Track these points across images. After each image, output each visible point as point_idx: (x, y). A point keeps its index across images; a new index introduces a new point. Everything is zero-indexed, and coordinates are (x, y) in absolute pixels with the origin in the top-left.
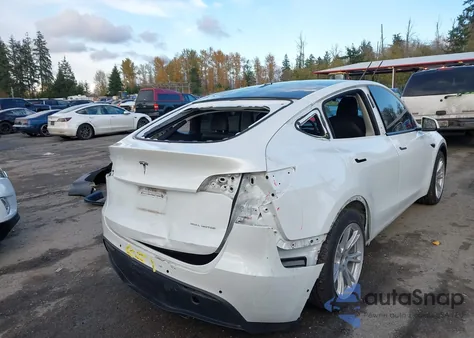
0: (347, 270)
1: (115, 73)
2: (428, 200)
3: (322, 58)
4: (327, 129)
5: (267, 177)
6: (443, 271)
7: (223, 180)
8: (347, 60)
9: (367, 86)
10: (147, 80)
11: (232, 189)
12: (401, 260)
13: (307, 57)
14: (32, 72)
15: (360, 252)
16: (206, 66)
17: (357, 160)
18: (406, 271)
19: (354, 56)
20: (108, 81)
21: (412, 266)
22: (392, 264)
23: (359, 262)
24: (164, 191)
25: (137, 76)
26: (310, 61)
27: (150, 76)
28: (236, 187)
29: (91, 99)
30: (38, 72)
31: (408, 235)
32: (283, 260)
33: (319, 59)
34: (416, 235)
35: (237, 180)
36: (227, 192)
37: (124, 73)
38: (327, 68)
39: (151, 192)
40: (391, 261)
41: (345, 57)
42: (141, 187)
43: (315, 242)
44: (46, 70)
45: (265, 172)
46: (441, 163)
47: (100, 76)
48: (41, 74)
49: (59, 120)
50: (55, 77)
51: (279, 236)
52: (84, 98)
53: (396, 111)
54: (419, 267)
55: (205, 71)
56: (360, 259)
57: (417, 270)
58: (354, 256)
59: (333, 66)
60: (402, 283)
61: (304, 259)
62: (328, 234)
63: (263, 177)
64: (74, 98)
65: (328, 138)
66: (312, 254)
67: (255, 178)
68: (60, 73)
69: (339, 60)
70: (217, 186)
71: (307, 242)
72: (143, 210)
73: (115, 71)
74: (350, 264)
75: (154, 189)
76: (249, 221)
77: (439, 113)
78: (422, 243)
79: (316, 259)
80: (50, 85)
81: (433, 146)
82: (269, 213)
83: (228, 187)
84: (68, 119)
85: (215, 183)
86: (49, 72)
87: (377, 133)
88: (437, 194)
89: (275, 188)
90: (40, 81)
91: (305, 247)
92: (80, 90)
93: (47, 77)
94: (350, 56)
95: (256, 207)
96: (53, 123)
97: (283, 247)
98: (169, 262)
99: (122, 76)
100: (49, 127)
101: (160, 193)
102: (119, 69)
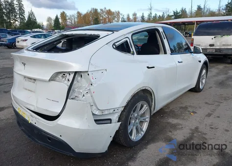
0: (139, 126)
1: (57, 18)
2: (196, 90)
3: (161, 15)
4: (133, 49)
5: (88, 74)
6: (193, 128)
7: (64, 75)
8: (173, 17)
9: (162, 27)
10: (73, 22)
11: (68, 80)
12: (173, 121)
13: (153, 15)
14: (15, 16)
15: (148, 116)
16: (103, 17)
17: (148, 67)
18: (174, 127)
19: (176, 15)
20: (53, 22)
21: (179, 124)
22: (168, 123)
23: (147, 121)
24: (35, 80)
25: (68, 20)
26: (155, 17)
27: (75, 21)
28: (71, 80)
29: (44, 31)
30: (18, 16)
31: (181, 108)
32: (96, 121)
33: (160, 16)
34: (186, 108)
35: (72, 75)
36: (66, 82)
37: (62, 18)
38: (163, 20)
39: (29, 80)
40: (169, 121)
41: (172, 16)
42: (25, 77)
43: (116, 111)
44: (22, 16)
45: (87, 71)
46: (204, 71)
47: (49, 19)
48: (20, 17)
49: (21, 40)
50: (27, 19)
51: (94, 107)
52: (41, 30)
53: (184, 44)
54: (182, 125)
55: (102, 19)
56: (148, 120)
57: (180, 127)
58: (144, 118)
59: (166, 20)
60: (170, 133)
61: (110, 120)
62: (125, 107)
63: (86, 74)
64: (36, 30)
65: (133, 54)
66: (115, 117)
67: (82, 74)
68: (29, 17)
69: (169, 17)
70: (61, 78)
71: (111, 111)
72: (26, 89)
73: (57, 17)
74: (141, 122)
75: (31, 79)
76: (78, 98)
77: (211, 45)
78: (187, 112)
79: (117, 120)
80: (24, 23)
81: (200, 61)
82: (89, 95)
83: (67, 79)
84: (26, 40)
85: (60, 76)
86: (24, 16)
87: (165, 53)
88: (201, 87)
89: (92, 81)
90: (19, 20)
91: (110, 114)
92: (39, 27)
93: (22, 19)
94: (175, 15)
95: (81, 91)
96: (18, 42)
97: (96, 114)
98: (36, 118)
99: (60, 20)
100: (17, 44)
101: (33, 81)
102: (59, 17)
